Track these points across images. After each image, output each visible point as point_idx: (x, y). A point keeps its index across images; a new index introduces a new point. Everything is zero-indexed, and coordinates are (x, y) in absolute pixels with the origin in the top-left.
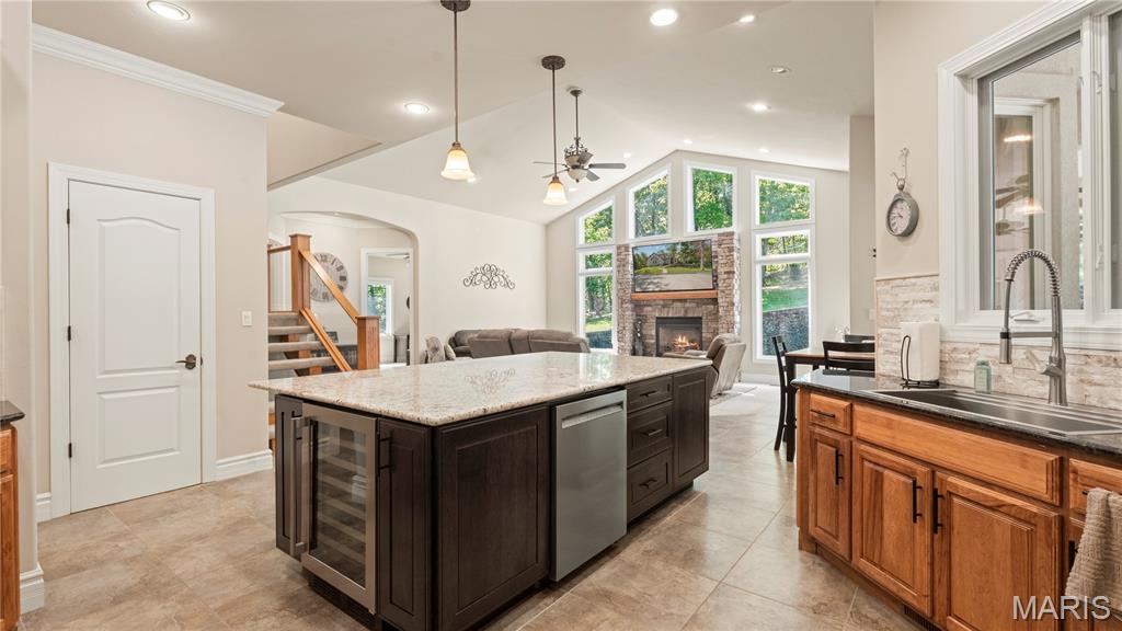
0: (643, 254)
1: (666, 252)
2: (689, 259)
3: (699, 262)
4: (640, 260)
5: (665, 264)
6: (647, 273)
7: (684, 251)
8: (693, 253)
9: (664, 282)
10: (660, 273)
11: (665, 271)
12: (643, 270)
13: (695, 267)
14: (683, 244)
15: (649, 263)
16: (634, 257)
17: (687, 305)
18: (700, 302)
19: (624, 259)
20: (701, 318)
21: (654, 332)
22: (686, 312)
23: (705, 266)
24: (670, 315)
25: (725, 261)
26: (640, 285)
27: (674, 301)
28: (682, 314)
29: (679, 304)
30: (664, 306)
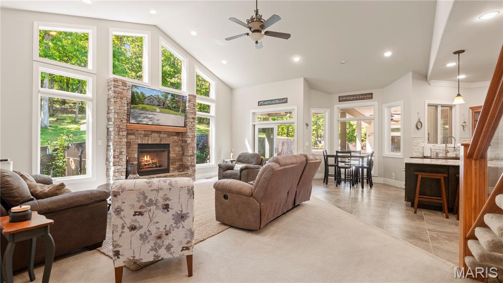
0: (142, 93)
1: (160, 97)
2: (174, 105)
3: (179, 108)
4: (138, 97)
5: (158, 106)
6: (143, 109)
7: (172, 100)
8: (177, 102)
9: (156, 117)
10: (155, 111)
11: (158, 110)
12: (141, 106)
13: (176, 111)
14: (172, 95)
15: (146, 101)
16: (133, 93)
17: (162, 135)
18: (170, 134)
19: (122, 93)
20: (169, 145)
21: (136, 156)
22: (161, 140)
23: (182, 112)
24: (150, 142)
25: (192, 112)
26: (135, 118)
27: (153, 132)
28: (158, 142)
29: (155, 135)
30: (145, 135)
